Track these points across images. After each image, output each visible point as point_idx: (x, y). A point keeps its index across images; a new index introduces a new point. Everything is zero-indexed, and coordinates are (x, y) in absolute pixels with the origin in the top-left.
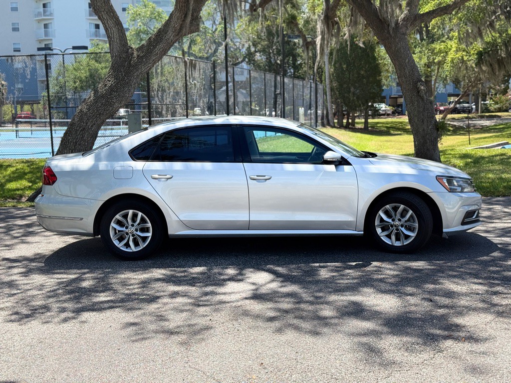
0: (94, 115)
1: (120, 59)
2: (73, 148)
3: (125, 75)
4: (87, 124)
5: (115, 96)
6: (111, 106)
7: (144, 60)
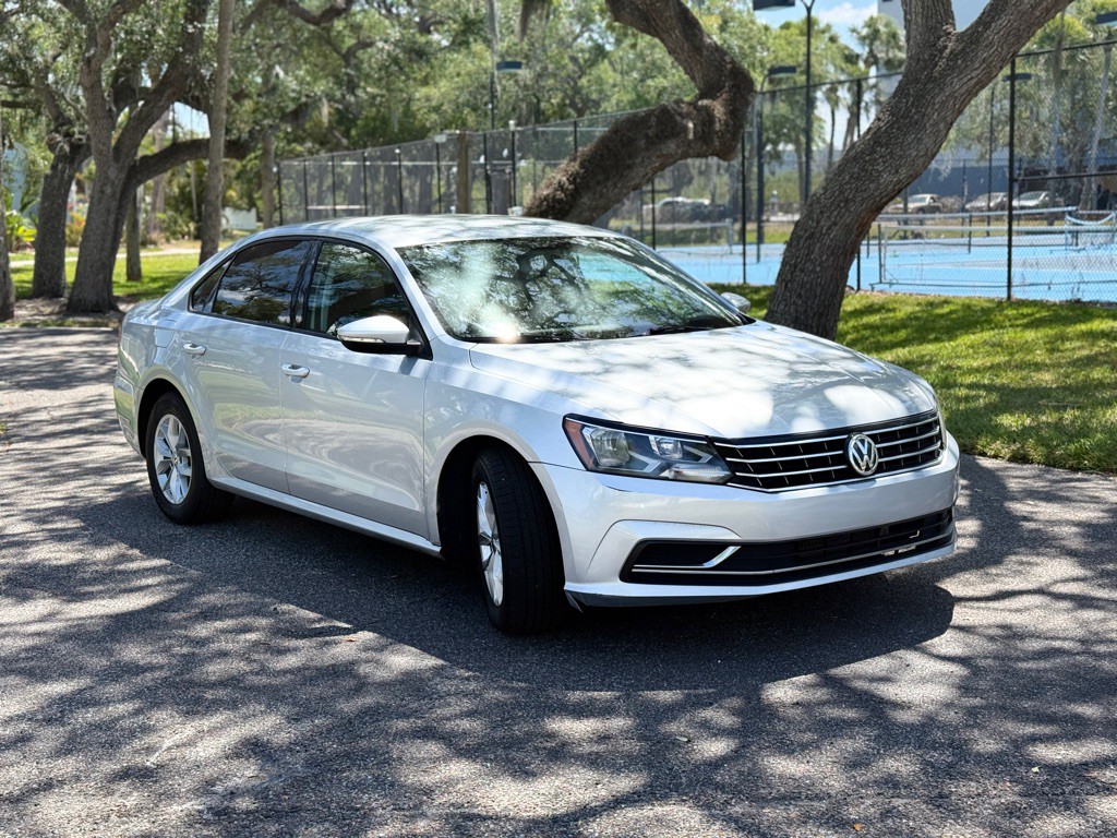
0: (832, 203)
1: (917, 63)
2: (789, 277)
3: (913, 104)
4: (818, 222)
5: (881, 157)
6: (873, 181)
7: (959, 62)
